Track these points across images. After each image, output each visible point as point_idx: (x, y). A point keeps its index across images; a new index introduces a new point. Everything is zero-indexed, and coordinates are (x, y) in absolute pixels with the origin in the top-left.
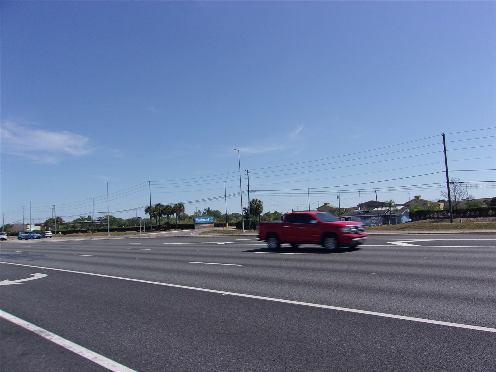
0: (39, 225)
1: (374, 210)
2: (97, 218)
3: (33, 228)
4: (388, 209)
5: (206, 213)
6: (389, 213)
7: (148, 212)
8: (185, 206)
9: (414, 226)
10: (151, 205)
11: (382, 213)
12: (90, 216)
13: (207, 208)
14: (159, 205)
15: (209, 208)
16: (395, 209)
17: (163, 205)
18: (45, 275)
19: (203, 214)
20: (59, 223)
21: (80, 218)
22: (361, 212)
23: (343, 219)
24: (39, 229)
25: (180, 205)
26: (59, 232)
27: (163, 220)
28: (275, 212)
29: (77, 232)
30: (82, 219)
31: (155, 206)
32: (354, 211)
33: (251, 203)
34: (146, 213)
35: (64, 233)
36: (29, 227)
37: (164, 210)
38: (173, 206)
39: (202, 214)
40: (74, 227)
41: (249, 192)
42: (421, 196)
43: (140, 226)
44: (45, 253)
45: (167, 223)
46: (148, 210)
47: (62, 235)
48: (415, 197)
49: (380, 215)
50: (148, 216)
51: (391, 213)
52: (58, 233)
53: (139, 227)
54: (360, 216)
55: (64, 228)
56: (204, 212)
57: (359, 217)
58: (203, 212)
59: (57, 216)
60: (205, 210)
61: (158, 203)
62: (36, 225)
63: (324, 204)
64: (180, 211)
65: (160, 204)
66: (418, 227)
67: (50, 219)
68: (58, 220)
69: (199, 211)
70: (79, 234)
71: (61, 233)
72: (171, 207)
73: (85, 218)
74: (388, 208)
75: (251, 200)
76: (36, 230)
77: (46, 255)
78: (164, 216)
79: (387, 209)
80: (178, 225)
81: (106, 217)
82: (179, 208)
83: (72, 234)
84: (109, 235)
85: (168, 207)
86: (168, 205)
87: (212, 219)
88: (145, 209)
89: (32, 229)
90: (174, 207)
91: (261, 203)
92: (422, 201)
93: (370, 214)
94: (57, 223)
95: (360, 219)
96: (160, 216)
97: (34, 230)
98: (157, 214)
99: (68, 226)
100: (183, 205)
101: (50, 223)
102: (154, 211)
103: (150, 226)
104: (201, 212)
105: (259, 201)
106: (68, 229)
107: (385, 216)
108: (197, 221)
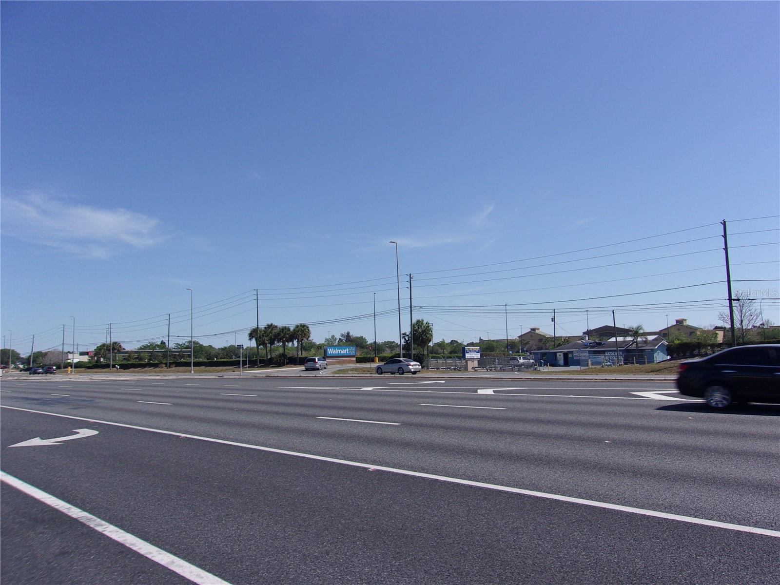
0: (87, 353)
1: (609, 340)
2: (175, 345)
3: (77, 359)
5: (344, 341)
6: (634, 345)
7: (253, 337)
8: (311, 328)
10: (258, 326)
12: (164, 341)
13: (345, 332)
14: (270, 327)
15: (348, 333)
16: (645, 339)
17: (276, 327)
18: (96, 432)
19: (339, 341)
20: (116, 351)
21: (149, 345)
22: (590, 343)
23: (560, 354)
24: (87, 361)
25: (304, 327)
26: (117, 366)
27: (276, 350)
28: (452, 341)
29: (143, 366)
30: (152, 346)
31: (265, 328)
32: (578, 341)
33: (414, 326)
34: (250, 339)
35: (124, 367)
36: (70, 356)
37: (279, 334)
38: (292, 329)
39: (337, 341)
40: (140, 358)
42: (686, 320)
43: (241, 359)
44: (96, 397)
45: (283, 355)
46: (254, 334)
47: (120, 370)
48: (677, 321)
49: (619, 349)
50: (253, 344)
52: (114, 366)
53: (240, 361)
54: (588, 349)
55: (124, 359)
56: (340, 339)
57: (585, 352)
58: (338, 339)
59: (114, 340)
60: (342, 335)
61: (270, 323)
62: (82, 354)
63: (530, 330)
64: (303, 337)
65: (272, 324)
67: (104, 345)
68: (115, 348)
69: (333, 336)
70: (146, 369)
71: (118, 368)
72: (289, 329)
73: (156, 345)
74: (632, 338)
75: (414, 321)
76: (82, 362)
77: (97, 400)
78: (278, 344)
80: (300, 358)
81: (188, 344)
82: (301, 332)
83: (137, 369)
84: (192, 372)
85: (285, 329)
86: (285, 327)
87: (354, 349)
88: (249, 332)
89: (76, 361)
90: (294, 330)
91: (431, 327)
92: (688, 327)
93: (603, 347)
94: (112, 352)
95: (587, 354)
96: (272, 343)
97: (79, 362)
98: (268, 341)
99: (129, 356)
100: (308, 327)
101: (102, 351)
102: (263, 336)
103: (256, 360)
104: (336, 339)
105: (426, 324)
106: (129, 361)
107: (628, 351)
108: (329, 353)
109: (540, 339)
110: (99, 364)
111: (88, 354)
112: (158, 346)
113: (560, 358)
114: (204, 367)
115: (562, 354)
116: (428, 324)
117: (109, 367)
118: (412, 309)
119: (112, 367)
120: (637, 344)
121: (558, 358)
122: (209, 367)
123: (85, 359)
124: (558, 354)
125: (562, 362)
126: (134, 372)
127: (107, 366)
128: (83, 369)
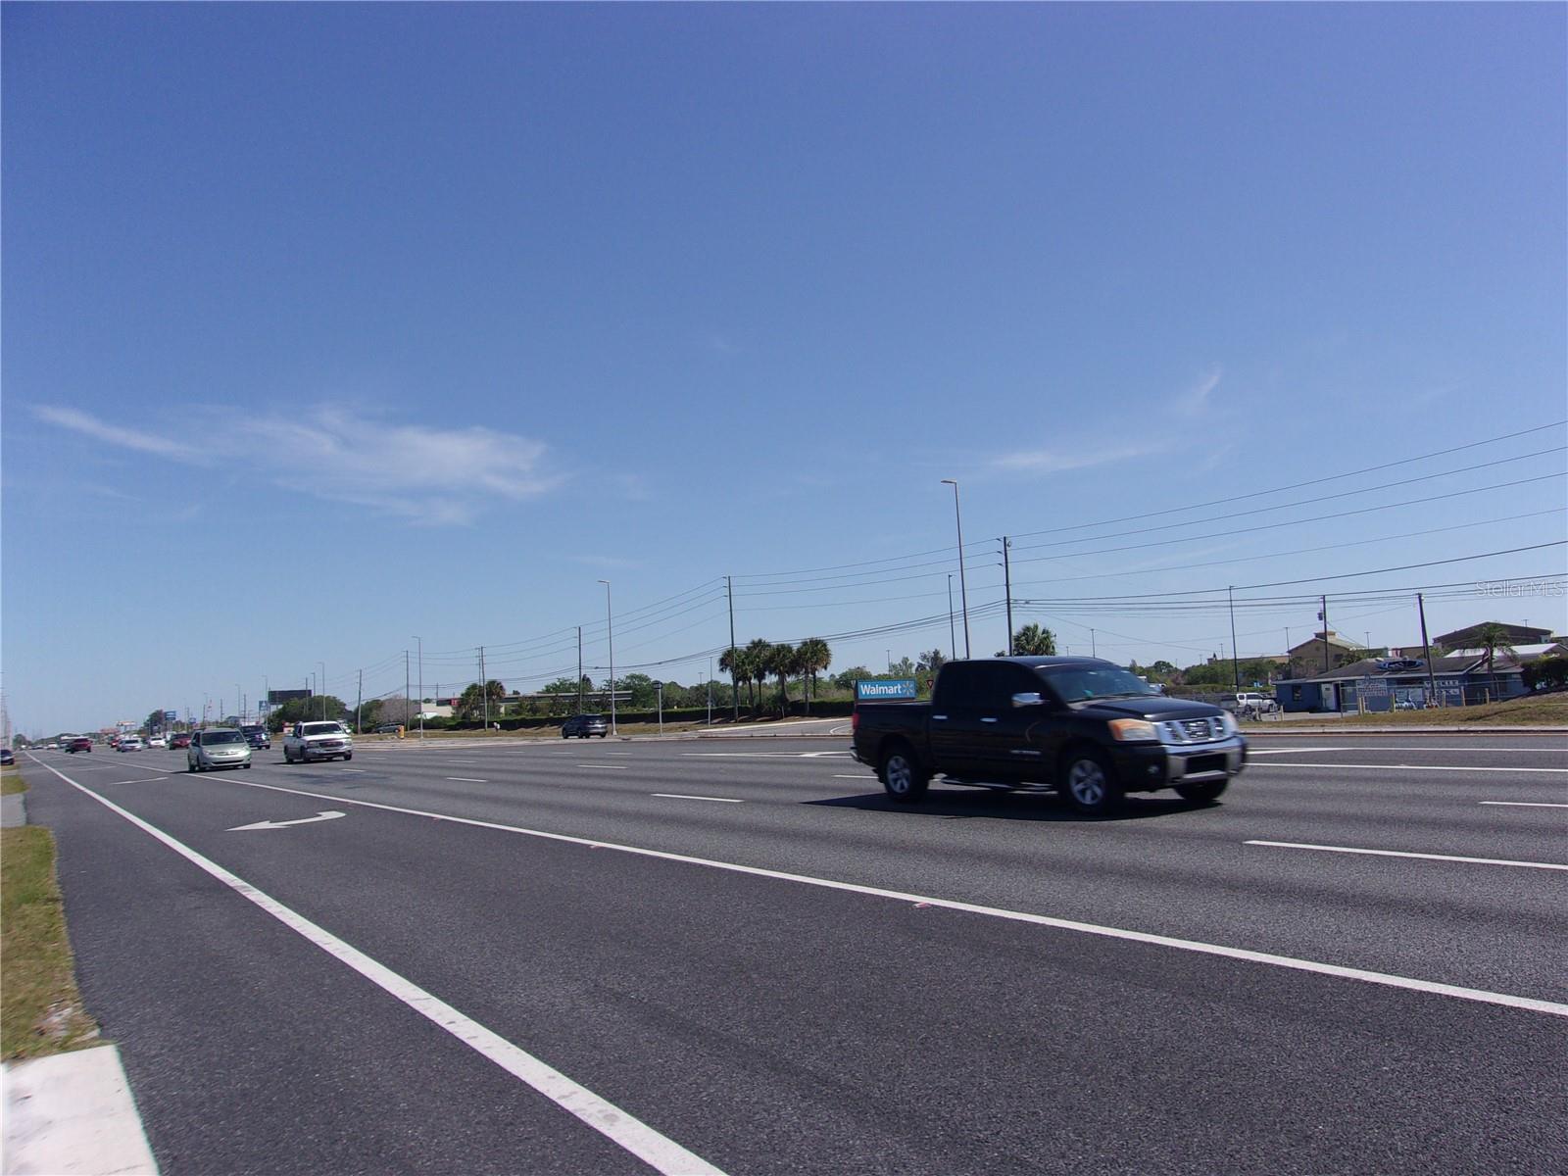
0: (448, 702)
1: (1448, 656)
2: (605, 683)
3: (430, 712)
4: (1484, 656)
5: (928, 668)
6: (1487, 666)
7: (727, 665)
8: (830, 646)
9: (1516, 712)
10: (733, 645)
11: (1462, 666)
12: (588, 676)
13: (929, 650)
14: (758, 645)
15: (936, 653)
16: (1509, 653)
17: (769, 646)
18: (342, 815)
19: (917, 670)
20: (494, 697)
21: (558, 683)
22: (1390, 664)
23: (1328, 686)
24: (450, 715)
25: (817, 645)
26: (495, 724)
29: (539, 723)
30: (563, 686)
31: (747, 647)
32: (1369, 660)
33: (1018, 639)
34: (722, 670)
35: (509, 726)
36: (424, 706)
37: (771, 659)
38: (795, 648)
39: (914, 669)
40: (534, 710)
41: (1009, 604)
43: (709, 708)
44: (391, 773)
45: (781, 699)
46: (729, 660)
47: (502, 731)
50: (726, 678)
51: (1494, 666)
52: (491, 725)
54: (1386, 675)
55: (513, 711)
56: (920, 665)
57: (1380, 681)
58: (916, 665)
59: (489, 677)
60: (924, 657)
61: (756, 639)
62: (441, 703)
63: (1314, 637)
64: (816, 662)
65: (760, 641)
66: (1530, 713)
67: (474, 687)
68: (493, 689)
69: (905, 660)
70: (545, 729)
71: (499, 727)
72: (789, 649)
73: (571, 684)
74: (1481, 652)
75: (1016, 630)
76: (441, 717)
77: (393, 778)
78: (771, 679)
79: (1478, 654)
80: (810, 703)
81: (629, 681)
82: (815, 652)
83: (529, 730)
84: (615, 733)
85: (783, 649)
86: (783, 646)
87: (912, 686)
88: (719, 655)
89: (429, 716)
90: (798, 650)
91: (1053, 639)
93: (1418, 671)
94: (488, 700)
95: (1384, 686)
96: (760, 677)
97: (435, 718)
98: (752, 672)
99: (520, 706)
100: (825, 645)
101: (472, 697)
102: (743, 662)
103: (733, 709)
104: (911, 665)
105: (1043, 633)
106: (519, 714)
107: (1470, 677)
108: (864, 693)
109: (1337, 656)
110: (467, 721)
111: (450, 704)
112: (573, 685)
113: (1328, 693)
114: (643, 723)
115: (1332, 687)
116: (1047, 632)
117: (483, 727)
118: (1011, 605)
119: (489, 727)
120: (1490, 665)
121: (1324, 696)
122: (651, 724)
123: (447, 712)
124: (1323, 687)
125: (1331, 702)
126: (522, 734)
127: (480, 725)
128: (441, 731)
